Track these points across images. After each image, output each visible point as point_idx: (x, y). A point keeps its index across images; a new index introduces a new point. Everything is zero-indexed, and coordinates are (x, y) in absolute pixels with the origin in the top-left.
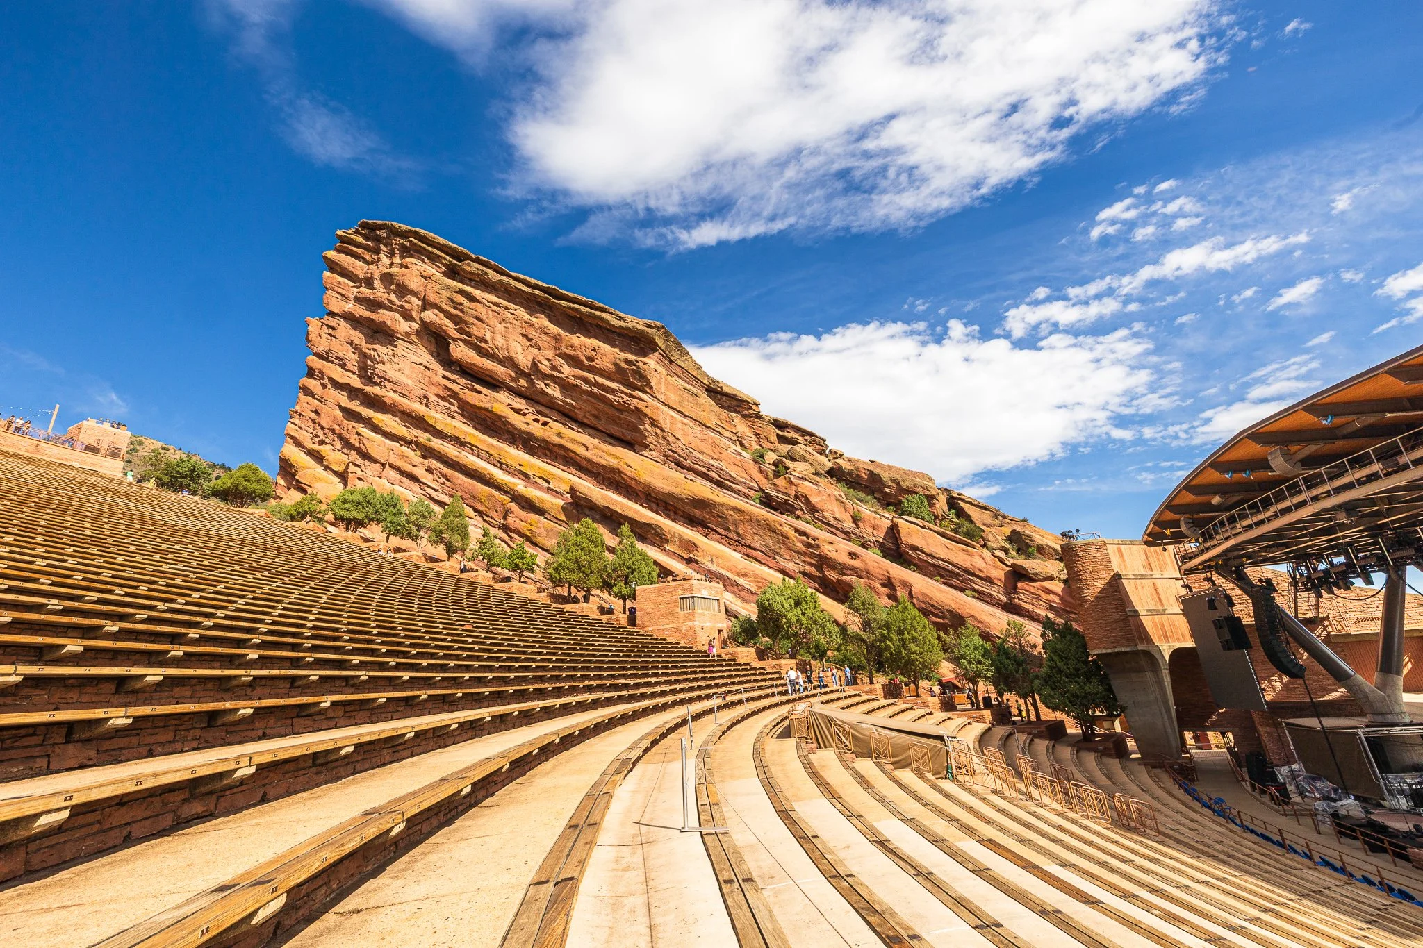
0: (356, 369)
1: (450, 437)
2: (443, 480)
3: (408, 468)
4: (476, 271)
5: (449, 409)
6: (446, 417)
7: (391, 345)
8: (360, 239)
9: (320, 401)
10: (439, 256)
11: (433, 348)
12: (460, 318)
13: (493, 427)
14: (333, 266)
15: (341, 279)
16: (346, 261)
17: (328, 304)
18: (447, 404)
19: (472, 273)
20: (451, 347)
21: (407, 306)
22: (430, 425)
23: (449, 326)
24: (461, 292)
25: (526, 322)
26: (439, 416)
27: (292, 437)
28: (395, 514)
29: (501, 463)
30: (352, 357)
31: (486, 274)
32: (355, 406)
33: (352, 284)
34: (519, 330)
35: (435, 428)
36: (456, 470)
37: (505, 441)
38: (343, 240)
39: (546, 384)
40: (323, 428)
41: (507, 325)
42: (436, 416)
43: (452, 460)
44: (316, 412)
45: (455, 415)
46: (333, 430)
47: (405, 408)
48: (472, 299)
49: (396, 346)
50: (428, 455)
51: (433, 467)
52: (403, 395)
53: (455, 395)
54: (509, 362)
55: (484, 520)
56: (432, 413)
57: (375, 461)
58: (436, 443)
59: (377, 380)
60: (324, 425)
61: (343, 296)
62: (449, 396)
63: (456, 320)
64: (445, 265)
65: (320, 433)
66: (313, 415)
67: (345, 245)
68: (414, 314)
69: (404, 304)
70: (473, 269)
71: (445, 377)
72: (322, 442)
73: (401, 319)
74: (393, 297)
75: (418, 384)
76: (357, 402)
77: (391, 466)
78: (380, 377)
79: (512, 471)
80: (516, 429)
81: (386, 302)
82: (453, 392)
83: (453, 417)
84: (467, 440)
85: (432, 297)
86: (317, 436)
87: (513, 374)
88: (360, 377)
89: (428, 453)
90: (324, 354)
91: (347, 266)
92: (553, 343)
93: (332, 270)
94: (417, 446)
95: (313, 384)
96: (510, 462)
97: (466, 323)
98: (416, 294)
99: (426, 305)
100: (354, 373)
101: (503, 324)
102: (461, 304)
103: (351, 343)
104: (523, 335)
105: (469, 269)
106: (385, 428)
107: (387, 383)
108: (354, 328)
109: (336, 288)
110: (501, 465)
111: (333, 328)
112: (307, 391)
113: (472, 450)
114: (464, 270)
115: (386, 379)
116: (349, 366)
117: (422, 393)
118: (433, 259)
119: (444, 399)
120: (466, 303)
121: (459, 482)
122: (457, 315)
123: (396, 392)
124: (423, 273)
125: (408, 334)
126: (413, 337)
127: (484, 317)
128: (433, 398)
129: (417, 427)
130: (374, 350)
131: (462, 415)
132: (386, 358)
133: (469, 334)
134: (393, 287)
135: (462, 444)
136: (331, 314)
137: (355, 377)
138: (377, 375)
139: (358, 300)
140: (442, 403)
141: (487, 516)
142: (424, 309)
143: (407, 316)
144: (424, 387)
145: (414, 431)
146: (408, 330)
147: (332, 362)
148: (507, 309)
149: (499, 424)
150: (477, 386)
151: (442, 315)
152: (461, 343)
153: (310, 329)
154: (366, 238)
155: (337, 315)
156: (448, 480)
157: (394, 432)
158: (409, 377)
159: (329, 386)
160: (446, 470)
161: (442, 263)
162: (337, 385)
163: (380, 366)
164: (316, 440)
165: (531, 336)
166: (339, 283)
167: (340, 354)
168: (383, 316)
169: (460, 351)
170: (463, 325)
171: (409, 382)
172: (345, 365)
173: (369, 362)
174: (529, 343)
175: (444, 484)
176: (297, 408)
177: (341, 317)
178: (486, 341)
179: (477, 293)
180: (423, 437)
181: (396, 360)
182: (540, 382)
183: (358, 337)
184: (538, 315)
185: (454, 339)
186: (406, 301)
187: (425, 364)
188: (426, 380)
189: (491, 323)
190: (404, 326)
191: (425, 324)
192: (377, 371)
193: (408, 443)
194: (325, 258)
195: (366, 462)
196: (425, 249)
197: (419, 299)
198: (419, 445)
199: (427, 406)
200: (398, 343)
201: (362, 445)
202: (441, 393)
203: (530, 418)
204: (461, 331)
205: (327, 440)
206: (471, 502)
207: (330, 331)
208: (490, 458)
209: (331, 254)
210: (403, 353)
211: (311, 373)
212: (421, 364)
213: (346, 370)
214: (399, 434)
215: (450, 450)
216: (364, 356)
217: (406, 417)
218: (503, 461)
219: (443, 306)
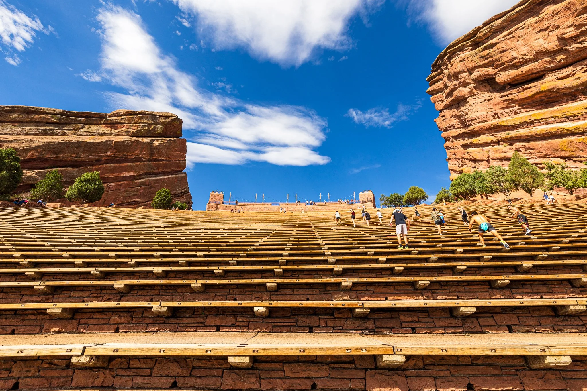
0: (460, 126)
1: (521, 124)
2: (529, 151)
3: (503, 155)
4: (486, 31)
5: (513, 110)
6: (514, 116)
7: (466, 103)
8: (435, 73)
9: (454, 149)
10: (464, 45)
11: (488, 88)
12: (492, 61)
13: (552, 100)
14: (432, 93)
15: (437, 95)
16: (435, 87)
17: (437, 108)
18: (511, 109)
19: (484, 35)
20: (497, 80)
21: (462, 80)
22: (505, 126)
23: (490, 70)
24: (485, 49)
25: (536, 23)
26: (509, 118)
27: (452, 170)
28: (481, 182)
29: (568, 118)
30: (455, 122)
31: (492, 26)
32: (467, 141)
33: (442, 93)
34: (534, 31)
35: (509, 126)
36: (533, 141)
37: (566, 101)
38: (429, 80)
39: (580, 43)
40: (459, 159)
41: (523, 37)
42: (508, 119)
43: (527, 136)
44: (455, 154)
45: (519, 111)
46: (463, 158)
47: (487, 126)
48: (494, 45)
49: (468, 102)
50: (512, 142)
51: (518, 147)
52: (484, 121)
53: (512, 101)
54: (540, 54)
55: (575, 161)
56: (504, 119)
57: (481, 161)
58: (513, 133)
59: (469, 123)
60: (460, 158)
61: (441, 101)
62: (509, 104)
63: (490, 64)
64: (469, 46)
65: (460, 162)
66: (454, 156)
67: (432, 81)
68: (468, 81)
69: (460, 81)
70: (484, 32)
71: (502, 97)
72: (462, 166)
73: (463, 88)
74: (455, 82)
75: (488, 111)
76: (466, 139)
77: (493, 159)
78: (469, 121)
79: (580, 117)
80: (569, 88)
81: (453, 87)
82: (509, 100)
83: (518, 113)
84: (533, 119)
85: (471, 66)
86: (459, 164)
87: (548, 59)
88: (464, 128)
89: (511, 141)
90: (446, 129)
91: (436, 88)
92: (569, 12)
93: (433, 95)
94: (504, 141)
95: (448, 144)
96: (575, 112)
97: (497, 60)
98: (463, 72)
99: (470, 71)
100: (460, 128)
101: (520, 39)
102: (488, 54)
103: (452, 117)
104: (539, 32)
105: (482, 34)
106: (480, 142)
107: (473, 122)
108: (451, 109)
109: (437, 100)
110: (568, 119)
111: (444, 116)
112: (448, 148)
113: (540, 122)
114: (480, 38)
115: (472, 120)
116: (457, 126)
117: (493, 113)
118: (461, 49)
119: (507, 108)
120: (490, 51)
121: (540, 146)
122: (490, 62)
123: (479, 122)
124: (460, 59)
125: (470, 92)
126: (475, 91)
127: (506, 47)
128: (500, 112)
129: (498, 132)
130: (461, 111)
131: (525, 108)
132: (467, 111)
133: (503, 64)
134: (453, 78)
135: (531, 123)
136: (441, 111)
137: (462, 129)
138: (468, 121)
139: (446, 97)
140: (507, 110)
141: (575, 157)
142: (471, 74)
143: (465, 84)
144: (492, 110)
145: (498, 135)
146: (469, 90)
147: (450, 130)
148: (518, 29)
149: (554, 95)
150: (526, 86)
151: (481, 69)
152: (501, 73)
153: (437, 123)
154: (436, 71)
155: (443, 110)
156: (532, 149)
157: (485, 141)
158: (481, 111)
159: (454, 140)
160: (527, 144)
161: (468, 46)
162: (456, 137)
163: (467, 116)
164: (460, 166)
165: (545, 27)
166: (437, 97)
167: (451, 124)
168: (456, 94)
169: (503, 77)
170: (496, 63)
171: (483, 113)
172: (455, 127)
173: (462, 118)
174: (547, 32)
175: (530, 153)
176: (448, 157)
177: (444, 109)
178: (515, 58)
179: (494, 40)
180: (504, 135)
181: (471, 108)
182: (573, 46)
183: (454, 112)
184: (542, 11)
185: (496, 74)
186: (460, 79)
187: (487, 98)
188: (492, 106)
189: (512, 46)
190: (465, 90)
191: (475, 80)
192: (467, 120)
193: (498, 143)
194: (428, 92)
195: (477, 164)
196: (455, 49)
197: (466, 72)
198: (504, 140)
199: (499, 118)
200: (468, 100)
201: (471, 157)
202: (503, 106)
203: (579, 74)
204: (497, 67)
205: (463, 164)
206: (557, 154)
207: (444, 118)
208: (555, 119)
209: (429, 89)
210: (473, 102)
211: (446, 140)
212: (485, 100)
213: (456, 129)
214: (488, 141)
215: (524, 132)
216: (459, 117)
217: (490, 131)
218: (568, 115)
219: (479, 64)
